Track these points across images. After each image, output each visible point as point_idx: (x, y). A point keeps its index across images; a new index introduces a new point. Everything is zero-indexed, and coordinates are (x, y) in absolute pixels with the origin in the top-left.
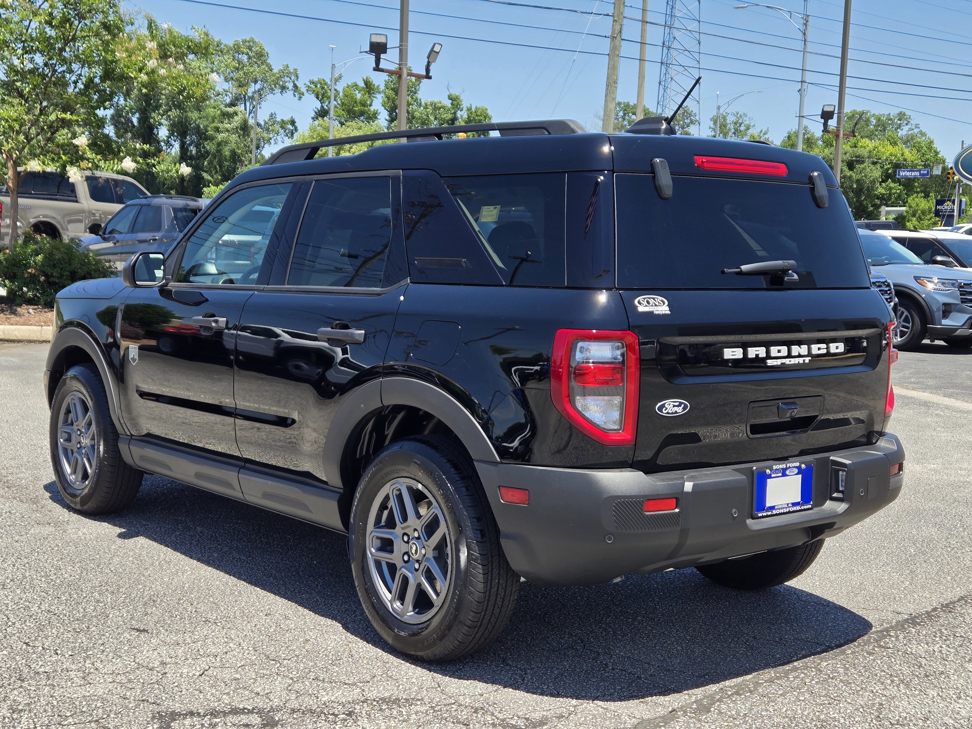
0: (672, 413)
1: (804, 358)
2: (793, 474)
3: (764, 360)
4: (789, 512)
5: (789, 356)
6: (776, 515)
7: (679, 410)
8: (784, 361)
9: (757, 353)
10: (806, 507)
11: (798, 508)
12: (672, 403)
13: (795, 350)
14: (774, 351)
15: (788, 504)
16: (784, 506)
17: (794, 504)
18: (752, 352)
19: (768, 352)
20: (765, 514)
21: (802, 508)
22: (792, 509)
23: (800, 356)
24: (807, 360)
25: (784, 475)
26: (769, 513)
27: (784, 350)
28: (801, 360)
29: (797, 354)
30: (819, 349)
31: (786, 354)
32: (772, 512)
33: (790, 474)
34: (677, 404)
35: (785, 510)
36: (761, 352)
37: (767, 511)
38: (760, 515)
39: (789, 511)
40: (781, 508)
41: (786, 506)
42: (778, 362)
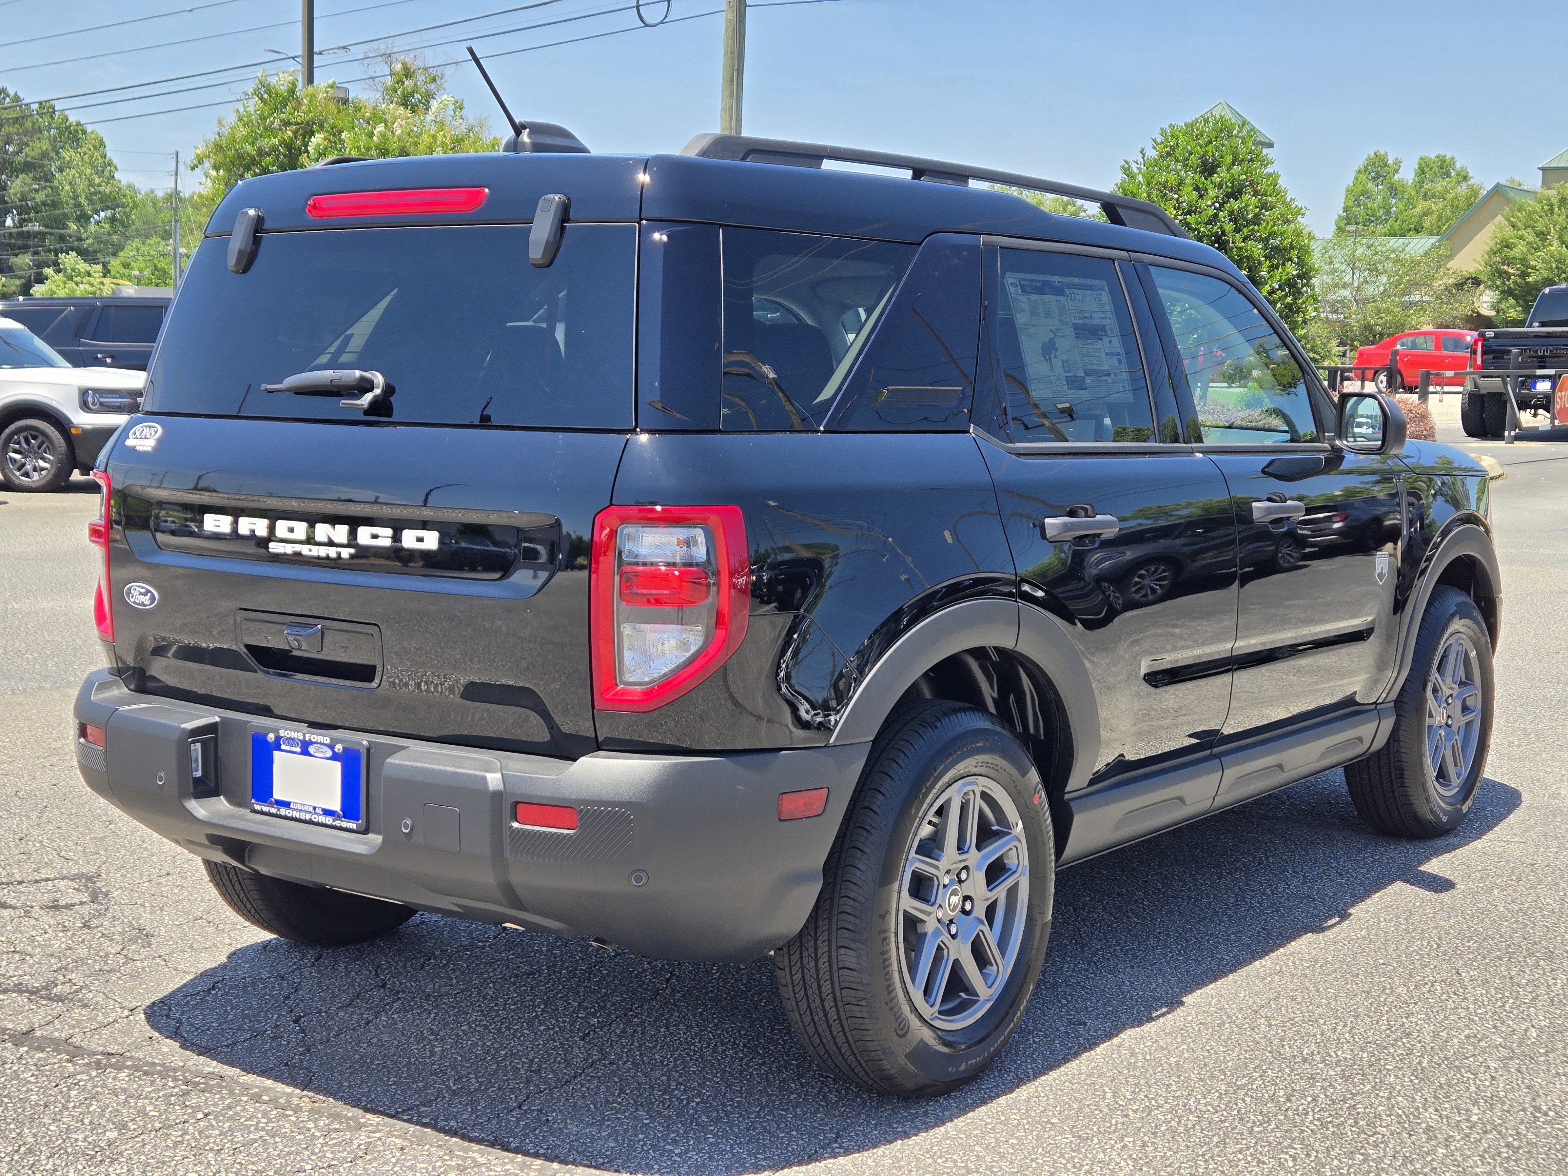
0: (139, 604)
1: (339, 549)
2: (321, 755)
3: (263, 543)
4: (310, 822)
5: (310, 540)
6: (285, 818)
7: (146, 600)
8: (298, 548)
9: (253, 527)
10: (345, 824)
11: (329, 820)
12: (138, 589)
13: (322, 531)
14: (282, 527)
15: (315, 808)
16: (306, 808)
17: (327, 812)
18: (246, 525)
19: (272, 529)
20: (266, 809)
21: (338, 823)
22: (316, 818)
23: (331, 543)
24: (346, 553)
25: (305, 752)
26: (273, 811)
27: (300, 529)
28: (332, 552)
29: (326, 540)
30: (375, 536)
31: (303, 537)
32: (278, 810)
33: (316, 754)
34: (143, 590)
35: (303, 816)
36: (260, 526)
37: (271, 805)
38: (257, 807)
39: (310, 819)
40: (301, 811)
41: (311, 809)
42: (289, 549)
